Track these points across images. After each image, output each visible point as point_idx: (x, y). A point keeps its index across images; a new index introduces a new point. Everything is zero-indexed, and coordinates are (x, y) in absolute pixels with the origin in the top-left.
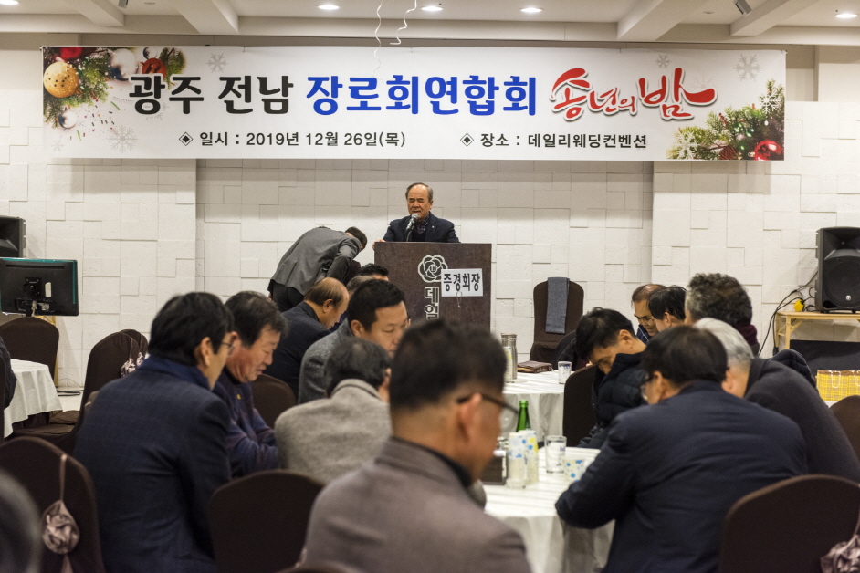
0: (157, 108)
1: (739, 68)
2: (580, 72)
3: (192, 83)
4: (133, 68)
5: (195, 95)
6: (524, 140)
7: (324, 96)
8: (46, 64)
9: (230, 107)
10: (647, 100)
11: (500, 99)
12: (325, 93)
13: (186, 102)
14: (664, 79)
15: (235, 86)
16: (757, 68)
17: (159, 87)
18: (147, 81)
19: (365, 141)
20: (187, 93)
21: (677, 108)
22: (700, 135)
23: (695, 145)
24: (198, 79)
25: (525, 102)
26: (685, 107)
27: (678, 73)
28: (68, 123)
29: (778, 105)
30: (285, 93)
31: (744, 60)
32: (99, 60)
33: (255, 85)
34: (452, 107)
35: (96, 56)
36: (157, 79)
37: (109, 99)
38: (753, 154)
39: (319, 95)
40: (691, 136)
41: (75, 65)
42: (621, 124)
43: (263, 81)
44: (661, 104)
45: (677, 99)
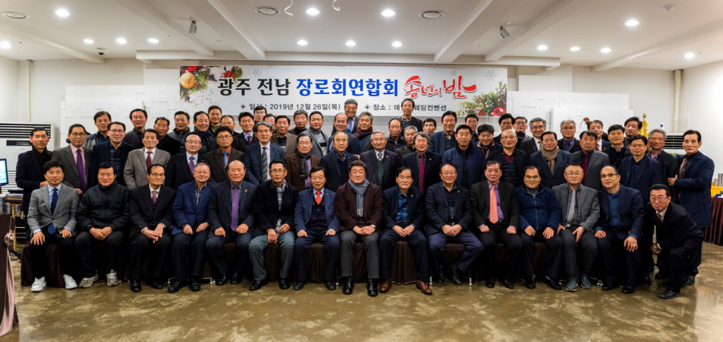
0: (230, 93)
1: (487, 76)
2: (417, 77)
3: (246, 82)
4: (220, 76)
5: (247, 87)
6: (392, 107)
7: (304, 88)
8: (181, 73)
9: (263, 92)
10: (447, 90)
11: (382, 89)
12: (305, 87)
13: (243, 90)
14: (454, 81)
15: (265, 83)
16: (495, 76)
17: (231, 83)
18: (226, 81)
19: (322, 108)
20: (243, 86)
21: (460, 93)
22: (470, 105)
23: (468, 109)
24: (248, 80)
25: (393, 91)
26: (463, 93)
27: (460, 78)
28: (191, 100)
29: (504, 92)
30: (287, 87)
31: (489, 72)
32: (204, 72)
33: (274, 83)
34: (361, 93)
35: (203, 70)
36: (230, 80)
37: (209, 89)
38: (493, 114)
39: (302, 87)
40: (466, 106)
41: (194, 74)
42: (435, 101)
43: (277, 81)
44: (453, 91)
45: (460, 89)
